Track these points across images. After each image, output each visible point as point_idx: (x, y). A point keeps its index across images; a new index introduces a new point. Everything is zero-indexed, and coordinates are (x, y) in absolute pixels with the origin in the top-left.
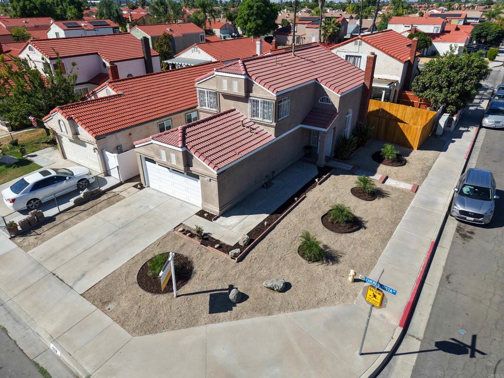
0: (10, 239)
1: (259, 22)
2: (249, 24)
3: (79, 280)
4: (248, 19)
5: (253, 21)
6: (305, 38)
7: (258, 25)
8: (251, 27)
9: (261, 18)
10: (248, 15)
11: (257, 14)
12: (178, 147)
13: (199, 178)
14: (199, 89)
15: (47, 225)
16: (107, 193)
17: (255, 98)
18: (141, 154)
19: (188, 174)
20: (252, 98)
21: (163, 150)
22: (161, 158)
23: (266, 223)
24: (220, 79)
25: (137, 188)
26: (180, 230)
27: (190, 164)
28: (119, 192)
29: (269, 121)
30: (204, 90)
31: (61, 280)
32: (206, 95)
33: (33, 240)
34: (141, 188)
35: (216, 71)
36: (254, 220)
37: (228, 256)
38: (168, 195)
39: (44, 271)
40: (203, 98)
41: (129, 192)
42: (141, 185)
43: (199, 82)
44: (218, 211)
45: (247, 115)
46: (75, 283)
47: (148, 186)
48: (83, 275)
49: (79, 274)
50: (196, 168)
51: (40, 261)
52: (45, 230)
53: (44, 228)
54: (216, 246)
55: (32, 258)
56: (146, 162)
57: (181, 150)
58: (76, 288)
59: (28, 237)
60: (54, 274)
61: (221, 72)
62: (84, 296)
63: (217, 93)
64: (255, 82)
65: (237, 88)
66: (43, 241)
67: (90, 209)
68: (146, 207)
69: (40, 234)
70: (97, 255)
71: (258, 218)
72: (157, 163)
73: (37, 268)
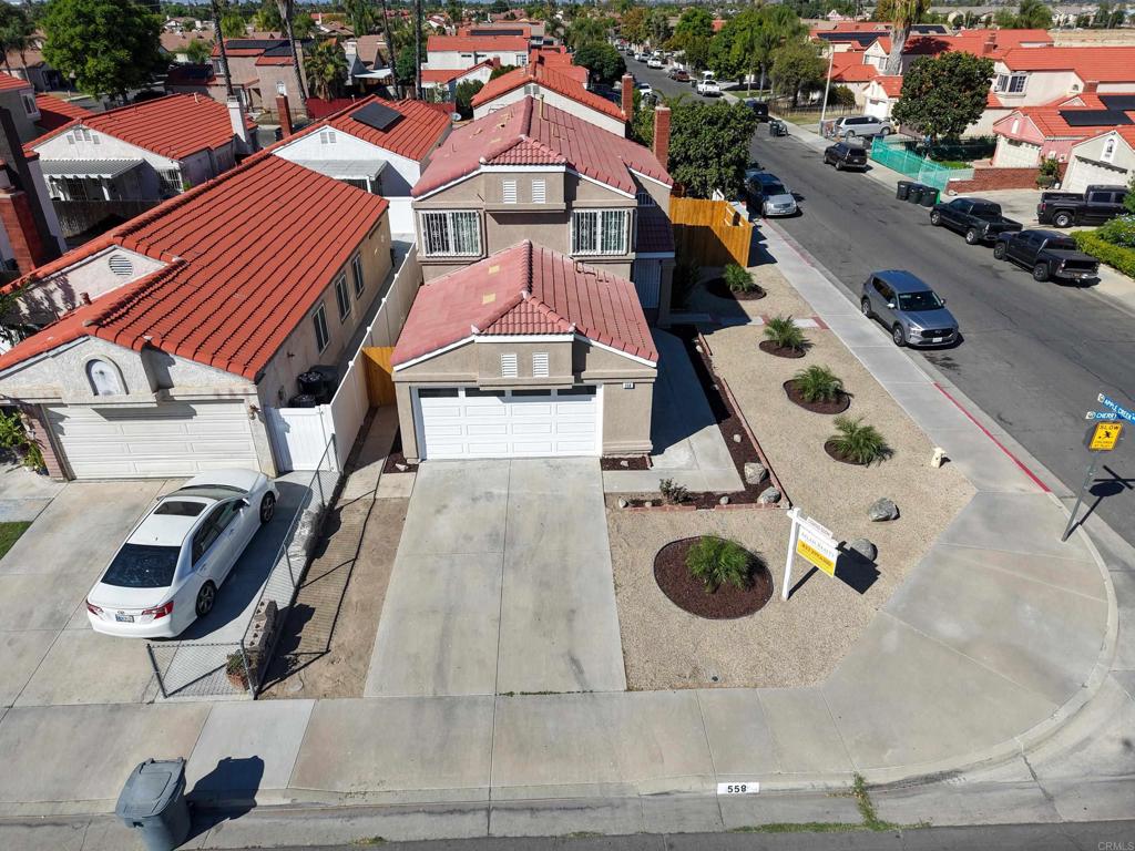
0: (256, 698)
1: (123, 54)
2: (91, 62)
3: (581, 672)
4: (86, 49)
5: (103, 53)
6: (257, 91)
7: (120, 63)
8: (101, 68)
9: (125, 45)
10: (82, 37)
11: (109, 35)
12: (564, 333)
13: (594, 393)
14: (428, 212)
15: (308, 626)
16: (337, 507)
17: (588, 211)
18: (413, 384)
19: (561, 392)
20: (579, 211)
21: (510, 352)
22: (500, 374)
23: (737, 438)
24: (495, 182)
25: (400, 471)
26: (621, 504)
27: (578, 367)
28: (372, 495)
29: (620, 252)
30: (444, 212)
31: (545, 693)
32: (450, 222)
33: (332, 668)
34: (413, 468)
35: (486, 164)
36: (708, 441)
37: (760, 505)
38: (494, 459)
39: (473, 702)
40: (442, 230)
41: (394, 486)
42: (403, 461)
43: (422, 197)
44: (651, 447)
45: (563, 250)
46: (582, 682)
47: (422, 460)
48: (574, 661)
49: (563, 665)
50: (597, 371)
51: (428, 691)
52: (324, 637)
53: (311, 635)
54: (724, 501)
55: (400, 699)
56: (422, 399)
57: (571, 338)
58: (597, 687)
59: (302, 671)
60: (511, 694)
61: (498, 164)
62: (637, 690)
63: (482, 213)
64: (584, 177)
65: (544, 195)
66: (361, 658)
67: (362, 551)
68: (489, 496)
69: (328, 651)
70: (538, 616)
71: (710, 435)
72: (462, 393)
73: (448, 707)
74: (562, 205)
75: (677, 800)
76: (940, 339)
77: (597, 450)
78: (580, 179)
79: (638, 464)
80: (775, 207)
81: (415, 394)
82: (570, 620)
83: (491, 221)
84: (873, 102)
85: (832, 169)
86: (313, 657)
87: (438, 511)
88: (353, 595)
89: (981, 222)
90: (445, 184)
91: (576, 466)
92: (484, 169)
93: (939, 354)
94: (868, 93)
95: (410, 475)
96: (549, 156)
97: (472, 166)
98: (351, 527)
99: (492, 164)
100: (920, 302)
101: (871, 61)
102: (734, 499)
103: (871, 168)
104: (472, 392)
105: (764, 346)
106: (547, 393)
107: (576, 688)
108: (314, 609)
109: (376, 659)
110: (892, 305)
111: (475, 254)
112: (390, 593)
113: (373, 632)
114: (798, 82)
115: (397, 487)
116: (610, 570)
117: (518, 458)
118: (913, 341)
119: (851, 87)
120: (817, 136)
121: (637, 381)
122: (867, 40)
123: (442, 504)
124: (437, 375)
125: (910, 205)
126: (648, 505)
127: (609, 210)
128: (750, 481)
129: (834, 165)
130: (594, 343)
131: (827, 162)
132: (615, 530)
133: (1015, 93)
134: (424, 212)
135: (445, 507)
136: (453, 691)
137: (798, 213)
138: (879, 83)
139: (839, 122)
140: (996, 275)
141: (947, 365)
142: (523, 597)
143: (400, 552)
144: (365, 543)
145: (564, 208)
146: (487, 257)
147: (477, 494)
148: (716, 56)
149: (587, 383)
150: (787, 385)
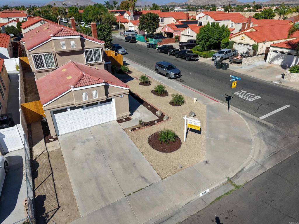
3: (147, 180)
12: (102, 83)
13: (112, 101)
14: (34, 55)
15: (45, 202)
16: (34, 159)
17: (89, 49)
18: (51, 110)
19: (102, 102)
20: (87, 50)
21: (85, 92)
22: (82, 100)
23: (149, 106)
24: (57, 42)
25: (51, 141)
26: (130, 131)
27: (107, 93)
28: (46, 151)
29: (100, 61)
30: (41, 54)
31: (140, 190)
32: (43, 57)
33: (63, 212)
34: (56, 139)
35: (54, 37)
36: (142, 109)
37: (165, 121)
38: (83, 129)
39: (120, 202)
40: (41, 61)
41: (52, 146)
42: (52, 138)
43: (31, 50)
44: (130, 113)
45: (83, 62)
46: (149, 182)
47: (58, 136)
48: (143, 177)
49: (140, 180)
50: (112, 94)
51: (103, 204)
52: (55, 203)
53: (49, 205)
54: (156, 122)
55: (95, 212)
56: (55, 115)
57: (104, 84)
58: (154, 182)
59: (52, 219)
60: (130, 194)
61: (58, 36)
62: (164, 178)
63: (54, 53)
64: (86, 39)
65: (75, 45)
66: (72, 205)
67: (53, 170)
68: (88, 140)
69: (59, 207)
70: (125, 170)
71: (142, 107)
72: (69, 110)
73: (113, 207)
74: (81, 48)
75: (192, 203)
76: (178, 75)
77: (115, 118)
78: (85, 40)
79: (128, 119)
80: (121, 52)
81: (52, 113)
82: (135, 167)
83: (57, 56)
84: (130, 27)
85: (128, 43)
86: (54, 211)
87: (73, 149)
88: (58, 186)
89: (171, 50)
90: (39, 45)
91: (111, 124)
92: (53, 38)
93: (178, 79)
94: (128, 24)
95: (56, 142)
96: (74, 33)
97: (48, 38)
98: (43, 164)
99: (56, 37)
100: (170, 68)
101: (126, 18)
102: (158, 121)
103: (137, 42)
104: (72, 109)
105: (140, 84)
106: (97, 103)
107: (148, 185)
108: (45, 196)
109: (78, 202)
110: (165, 69)
111: (54, 67)
112: (71, 180)
113: (72, 195)
114: (110, 23)
115: (54, 146)
116: (137, 149)
117: (91, 127)
118: (172, 77)
119: (123, 24)
120: (120, 36)
121: (124, 94)
122: (123, 13)
123: (73, 147)
124: (60, 105)
125: (151, 49)
126: (137, 129)
127: (96, 49)
128: (159, 116)
129: (128, 42)
130: (110, 85)
131: (126, 41)
132: (133, 138)
133: (162, 23)
134: (33, 55)
135: (75, 147)
136: (111, 201)
137: (127, 53)
138: (131, 22)
139: (124, 32)
140: (178, 61)
141: (181, 81)
142: (117, 165)
143: (67, 166)
144: (52, 167)
145: (82, 49)
146: (58, 68)
147: (83, 141)
148: (84, 18)
149: (110, 98)
150: (152, 91)
